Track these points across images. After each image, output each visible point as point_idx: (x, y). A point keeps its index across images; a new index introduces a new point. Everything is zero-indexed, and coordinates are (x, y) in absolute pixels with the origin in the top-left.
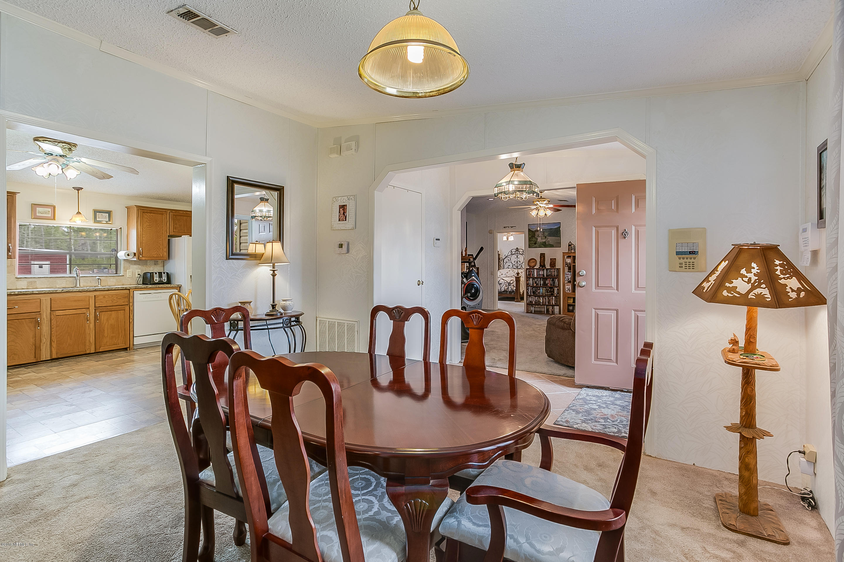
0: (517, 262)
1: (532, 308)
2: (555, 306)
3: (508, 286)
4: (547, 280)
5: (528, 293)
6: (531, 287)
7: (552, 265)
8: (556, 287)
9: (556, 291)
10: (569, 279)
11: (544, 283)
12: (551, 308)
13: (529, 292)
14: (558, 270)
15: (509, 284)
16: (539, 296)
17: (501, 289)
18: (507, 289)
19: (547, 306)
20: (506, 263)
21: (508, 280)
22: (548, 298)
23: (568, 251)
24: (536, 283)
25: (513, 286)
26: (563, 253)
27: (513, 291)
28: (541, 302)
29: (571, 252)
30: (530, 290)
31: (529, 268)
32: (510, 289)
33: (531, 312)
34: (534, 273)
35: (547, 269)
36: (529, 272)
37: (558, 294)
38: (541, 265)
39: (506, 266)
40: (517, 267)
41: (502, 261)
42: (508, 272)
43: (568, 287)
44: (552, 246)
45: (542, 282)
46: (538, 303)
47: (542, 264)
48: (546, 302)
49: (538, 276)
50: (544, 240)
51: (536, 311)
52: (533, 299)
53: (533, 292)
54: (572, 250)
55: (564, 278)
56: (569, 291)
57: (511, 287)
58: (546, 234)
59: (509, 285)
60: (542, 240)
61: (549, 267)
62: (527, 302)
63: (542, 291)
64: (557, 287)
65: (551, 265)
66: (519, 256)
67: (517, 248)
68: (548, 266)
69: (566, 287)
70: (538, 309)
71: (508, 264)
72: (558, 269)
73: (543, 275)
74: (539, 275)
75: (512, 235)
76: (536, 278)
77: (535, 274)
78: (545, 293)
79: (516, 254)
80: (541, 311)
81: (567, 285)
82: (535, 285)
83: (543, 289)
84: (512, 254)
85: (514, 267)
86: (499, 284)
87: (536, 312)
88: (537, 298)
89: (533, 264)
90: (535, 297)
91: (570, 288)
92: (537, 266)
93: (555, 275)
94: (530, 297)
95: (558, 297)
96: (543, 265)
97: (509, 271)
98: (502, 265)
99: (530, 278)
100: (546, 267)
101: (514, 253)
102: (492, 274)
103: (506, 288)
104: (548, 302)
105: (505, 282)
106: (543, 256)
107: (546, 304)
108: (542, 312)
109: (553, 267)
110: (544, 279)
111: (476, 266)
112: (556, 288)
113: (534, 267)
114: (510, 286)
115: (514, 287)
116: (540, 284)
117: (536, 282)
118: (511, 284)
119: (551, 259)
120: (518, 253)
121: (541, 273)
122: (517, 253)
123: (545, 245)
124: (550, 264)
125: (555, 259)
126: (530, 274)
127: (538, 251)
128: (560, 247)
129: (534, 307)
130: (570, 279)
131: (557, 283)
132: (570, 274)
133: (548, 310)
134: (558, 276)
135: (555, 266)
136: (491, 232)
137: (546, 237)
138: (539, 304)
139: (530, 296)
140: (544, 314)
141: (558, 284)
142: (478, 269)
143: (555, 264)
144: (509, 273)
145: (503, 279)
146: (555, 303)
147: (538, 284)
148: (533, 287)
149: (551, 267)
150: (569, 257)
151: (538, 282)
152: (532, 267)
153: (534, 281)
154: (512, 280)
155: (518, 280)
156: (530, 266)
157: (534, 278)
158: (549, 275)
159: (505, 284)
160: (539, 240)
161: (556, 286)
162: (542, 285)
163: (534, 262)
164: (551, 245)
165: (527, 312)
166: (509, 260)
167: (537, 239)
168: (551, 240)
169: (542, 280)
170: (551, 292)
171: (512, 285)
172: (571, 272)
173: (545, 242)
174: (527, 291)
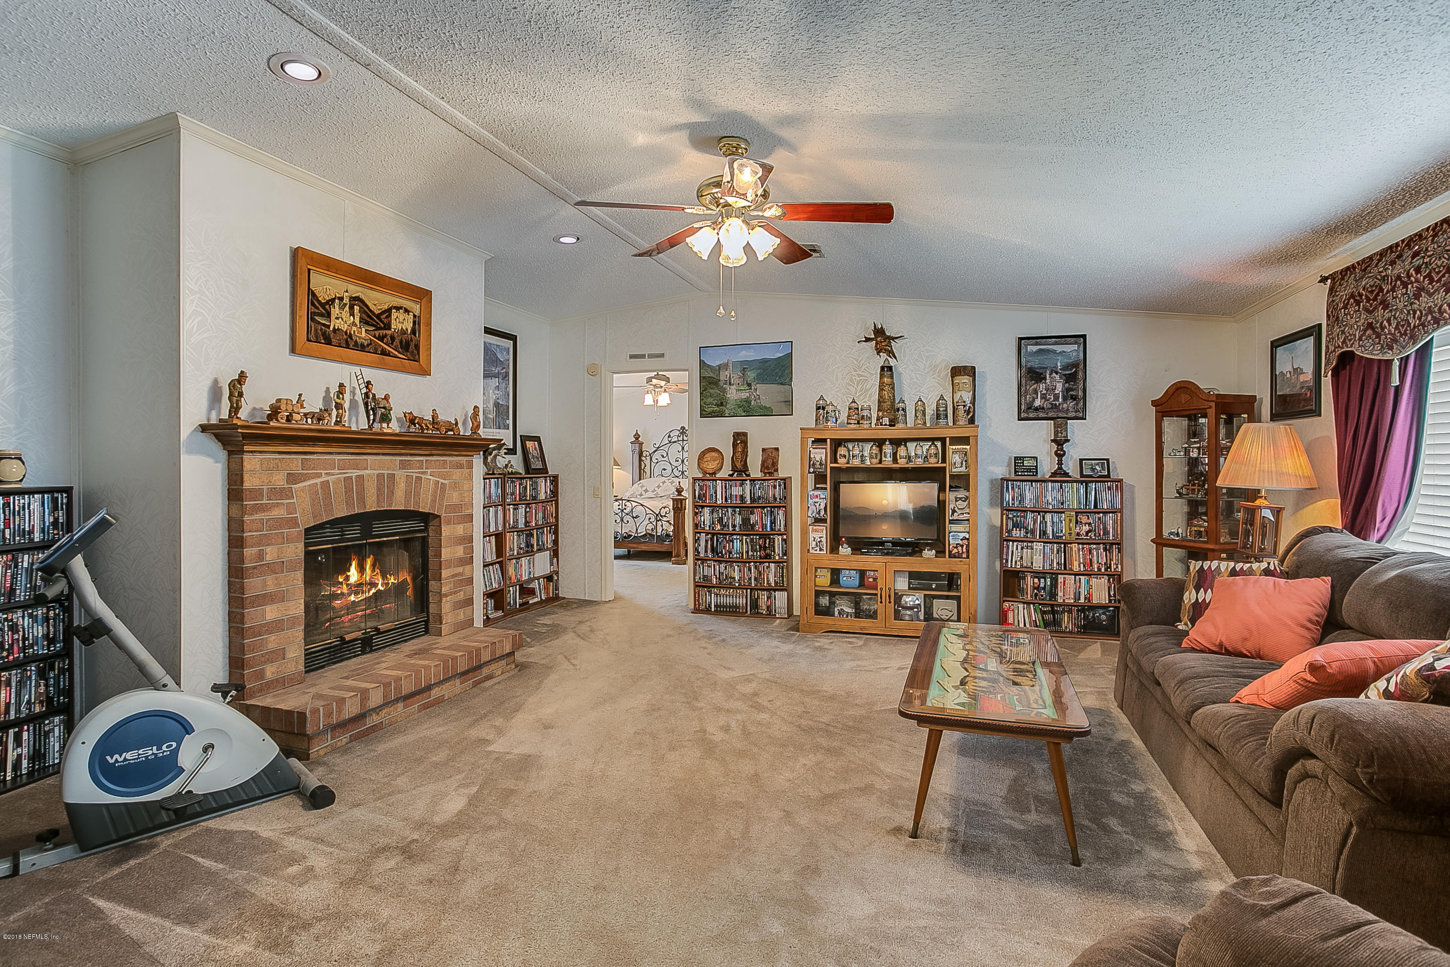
0: (683, 461)
1: (709, 598)
2: (775, 590)
3: (654, 523)
4: (752, 513)
5: (699, 553)
6: (707, 534)
7: (767, 468)
8: (779, 535)
9: (778, 549)
10: (819, 513)
11: (746, 521)
12: (764, 596)
13: (702, 549)
14: (786, 481)
15: (658, 517)
16: (730, 562)
17: (637, 530)
18: (652, 530)
19: (751, 589)
21: (656, 505)
22: (756, 567)
23: (816, 424)
24: (720, 520)
25: (668, 521)
26: (801, 429)
27: (668, 535)
28: (737, 579)
29: (826, 429)
30: (703, 543)
31: (701, 476)
32: (659, 529)
33: (707, 611)
34: (716, 493)
35: (753, 481)
36: (701, 488)
37: (785, 554)
38: (734, 469)
39: (657, 471)
40: (683, 473)
41: (648, 458)
42: (661, 484)
43: (817, 535)
44: (766, 412)
45: (738, 520)
46: (725, 584)
47: (739, 465)
48: (750, 579)
49: (726, 500)
50: (745, 395)
51: (720, 606)
52: (711, 571)
53: (713, 550)
54: (827, 420)
55: (805, 508)
56: (821, 550)
57: (662, 526)
58: (751, 375)
59: (657, 521)
60: (739, 393)
61: (759, 475)
62: (694, 579)
63: (738, 545)
64: (781, 535)
65: (764, 467)
68: (755, 471)
69: (812, 535)
70: (729, 601)
71: (662, 465)
72: (784, 479)
73: (742, 498)
74: (731, 499)
75: (665, 391)
76: (721, 507)
77: (719, 496)
78: (747, 552)
80: (736, 607)
81: (813, 531)
82: (719, 527)
83: (741, 541)
84: (670, 442)
85: (677, 473)
86: (633, 517)
87: (722, 611)
88: (723, 566)
89: (711, 466)
90: (720, 562)
91: (824, 540)
92: (725, 472)
93: (775, 499)
94: (703, 563)
95: (784, 565)
96: (740, 469)
98: (647, 469)
99: (703, 507)
100: (749, 475)
102: (595, 496)
103: (650, 527)
104: (756, 579)
105: (649, 511)
106: (740, 440)
107: (750, 583)
108: (739, 608)
109: (771, 474)
110: (745, 508)
111: (547, 473)
112: (780, 537)
113: (714, 473)
114: (659, 523)
115: (670, 524)
116: (734, 526)
117: (722, 518)
118: (661, 516)
119: (764, 450)
121: (736, 491)
122: (683, 440)
123: (747, 409)
124: (762, 465)
125: (777, 449)
126: (705, 495)
127: (726, 427)
128: (792, 415)
129: (716, 595)
130: (822, 513)
131: (783, 523)
132: (822, 496)
133: (755, 604)
134: (784, 503)
135: (777, 470)
136: (593, 371)
137: (749, 385)
138: (730, 586)
139: (703, 560)
140: (743, 614)
141: (786, 525)
142: (555, 480)
143: (775, 464)
144: (663, 487)
145: (642, 505)
146: (776, 583)
147: (727, 526)
148: (713, 534)
149: (765, 474)
150: (819, 441)
151: (728, 519)
152: (709, 474)
153: (715, 515)
154: (664, 508)
155: (679, 506)
156: (705, 473)
157: (714, 508)
158: (759, 497)
159: (647, 518)
160: (733, 394)
161: (779, 530)
162: (737, 529)
163: (714, 460)
164: (766, 407)
165: (696, 610)
166: (663, 456)
167: (724, 391)
168: (766, 393)
169: (740, 514)
170: (765, 548)
171: (665, 519)
172: (826, 489)
173: (748, 401)
174: (694, 545)
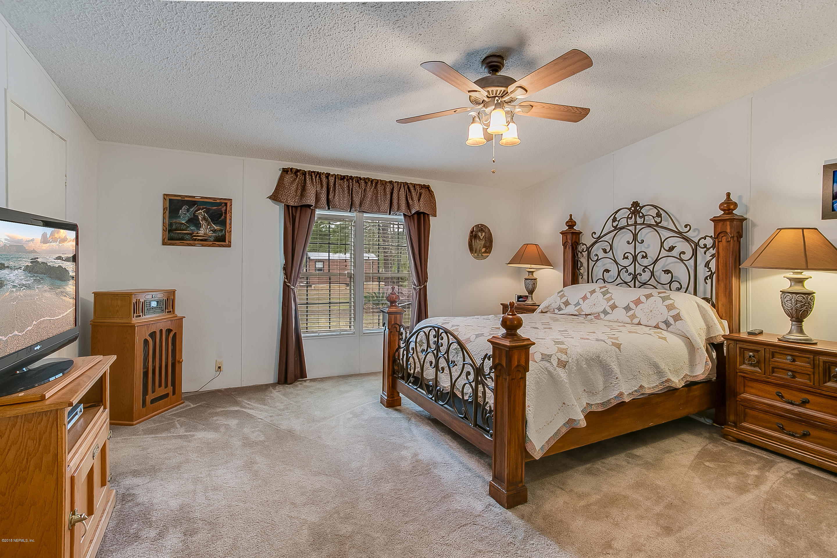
20: (597, 260)
66: (646, 234)
67: (635, 204)
79: (632, 228)
97: (593, 292)
101: (623, 223)
120: (639, 221)
